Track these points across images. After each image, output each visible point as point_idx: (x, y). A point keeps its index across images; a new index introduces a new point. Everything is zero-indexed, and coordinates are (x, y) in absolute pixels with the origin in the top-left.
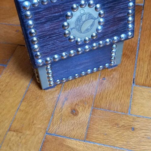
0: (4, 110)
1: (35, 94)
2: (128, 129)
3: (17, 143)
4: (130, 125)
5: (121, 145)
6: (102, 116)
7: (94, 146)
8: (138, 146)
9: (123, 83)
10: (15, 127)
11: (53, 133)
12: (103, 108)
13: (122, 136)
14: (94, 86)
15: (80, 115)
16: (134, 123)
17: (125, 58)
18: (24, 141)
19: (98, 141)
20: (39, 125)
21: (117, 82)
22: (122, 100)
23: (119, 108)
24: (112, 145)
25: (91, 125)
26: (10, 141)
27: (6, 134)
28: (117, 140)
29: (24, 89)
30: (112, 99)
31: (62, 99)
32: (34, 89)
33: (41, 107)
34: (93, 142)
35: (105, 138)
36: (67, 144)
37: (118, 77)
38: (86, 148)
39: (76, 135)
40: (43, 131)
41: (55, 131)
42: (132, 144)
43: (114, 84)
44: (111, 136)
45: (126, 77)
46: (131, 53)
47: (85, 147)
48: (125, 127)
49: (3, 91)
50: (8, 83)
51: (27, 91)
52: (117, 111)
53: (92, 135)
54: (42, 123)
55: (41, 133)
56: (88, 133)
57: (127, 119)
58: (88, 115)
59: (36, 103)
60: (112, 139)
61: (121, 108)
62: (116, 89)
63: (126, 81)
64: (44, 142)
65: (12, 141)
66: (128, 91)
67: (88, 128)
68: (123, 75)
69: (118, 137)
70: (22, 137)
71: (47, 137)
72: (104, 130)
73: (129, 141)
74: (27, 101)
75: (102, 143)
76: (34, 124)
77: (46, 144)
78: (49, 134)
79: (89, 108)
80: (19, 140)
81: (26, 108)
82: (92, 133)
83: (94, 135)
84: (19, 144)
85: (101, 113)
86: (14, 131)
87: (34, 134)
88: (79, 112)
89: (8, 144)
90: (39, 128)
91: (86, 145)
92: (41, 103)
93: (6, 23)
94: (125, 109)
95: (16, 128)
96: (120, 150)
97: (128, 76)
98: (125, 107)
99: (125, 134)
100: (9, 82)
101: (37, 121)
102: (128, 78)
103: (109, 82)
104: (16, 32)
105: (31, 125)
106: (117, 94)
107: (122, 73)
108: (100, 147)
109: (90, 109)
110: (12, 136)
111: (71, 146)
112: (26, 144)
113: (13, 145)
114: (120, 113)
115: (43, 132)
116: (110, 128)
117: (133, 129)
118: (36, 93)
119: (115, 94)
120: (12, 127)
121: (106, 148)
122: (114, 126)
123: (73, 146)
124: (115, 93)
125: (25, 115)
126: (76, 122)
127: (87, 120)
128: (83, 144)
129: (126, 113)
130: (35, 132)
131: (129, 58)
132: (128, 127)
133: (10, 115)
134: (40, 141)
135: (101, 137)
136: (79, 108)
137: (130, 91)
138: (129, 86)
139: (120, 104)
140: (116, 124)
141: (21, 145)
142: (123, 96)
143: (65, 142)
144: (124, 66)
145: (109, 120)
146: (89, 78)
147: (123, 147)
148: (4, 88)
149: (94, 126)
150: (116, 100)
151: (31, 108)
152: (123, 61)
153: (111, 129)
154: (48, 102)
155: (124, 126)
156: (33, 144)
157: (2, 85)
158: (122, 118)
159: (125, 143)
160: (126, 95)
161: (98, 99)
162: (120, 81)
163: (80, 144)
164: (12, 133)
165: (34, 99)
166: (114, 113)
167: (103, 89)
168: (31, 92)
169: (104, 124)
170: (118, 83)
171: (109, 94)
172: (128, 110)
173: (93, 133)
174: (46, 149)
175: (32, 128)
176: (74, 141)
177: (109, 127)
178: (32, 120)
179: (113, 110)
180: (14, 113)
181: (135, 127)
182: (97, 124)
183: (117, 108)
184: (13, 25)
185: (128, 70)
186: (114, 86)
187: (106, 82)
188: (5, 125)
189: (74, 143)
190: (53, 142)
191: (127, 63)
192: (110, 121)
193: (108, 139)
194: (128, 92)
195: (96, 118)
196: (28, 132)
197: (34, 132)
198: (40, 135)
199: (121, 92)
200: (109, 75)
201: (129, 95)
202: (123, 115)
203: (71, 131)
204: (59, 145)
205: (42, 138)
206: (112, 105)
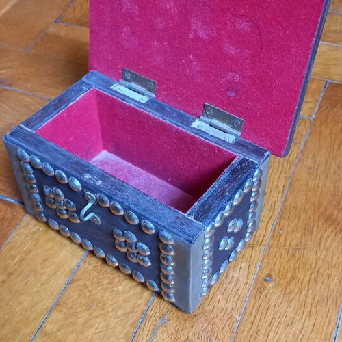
0: (3, 326)
1: (88, 294)
9: (316, 300)
14: (239, 296)
17: (330, 231)
21: (301, 293)
29: (64, 276)
31: (153, 319)
32: (88, 281)
33: (96, 333)
37: (307, 279)
43: (293, 299)
45: (326, 281)
49: (11, 274)
50: (27, 255)
51: (70, 283)
59: (87, 321)
62: (296, 314)
63: (326, 293)
66: (326, 324)
68: (320, 276)
74: (64, 310)
81: (59, 331)
92: (98, 320)
97: (333, 280)
100: (30, 251)
102: (332, 287)
103: (281, 289)
106: (296, 327)
107: (318, 271)
118: (91, 291)
119: (291, 328)
124: (292, 322)
137: (333, 324)
138: (331, 310)
142: (313, 335)
144: (324, 252)
146: (231, 271)
148: (15, 265)
151: (72, 332)
152: (325, 236)
154: (116, 320)
157: (13, 258)
160: (319, 335)
161: (245, 333)
162: (310, 292)
165: (84, 308)
167: (262, 308)
168: (79, 288)
170: (302, 297)
171: (276, 323)
185: (334, 262)
187: (273, 287)
191: (334, 246)
194: (328, 326)
199: (309, 324)
200: (282, 269)
201: (329, 335)
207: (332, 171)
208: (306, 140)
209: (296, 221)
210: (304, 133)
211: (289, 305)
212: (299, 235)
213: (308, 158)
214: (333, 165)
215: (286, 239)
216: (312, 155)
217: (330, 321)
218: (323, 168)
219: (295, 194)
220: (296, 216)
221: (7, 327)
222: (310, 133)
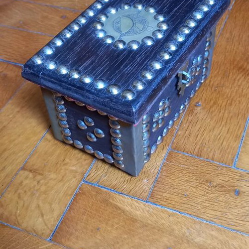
0: (19, 136)
2: (229, 191)
3: (32, 190)
4: (233, 185)
5: (210, 216)
6: (184, 165)
7: (162, 211)
8: (241, 222)
9: (231, 115)
10: (33, 165)
11: (94, 182)
12: (187, 152)
13: (216, 202)
16: (239, 183)
17: (241, 75)
18: (43, 188)
19: (170, 205)
20: (73, 166)
21: (220, 112)
22: (225, 143)
23: (217, 155)
24: (194, 214)
25: (162, 177)
26: (21, 185)
27: (16, 174)
28: (206, 207)
30: (207, 139)
34: (162, 205)
35: (183, 202)
36: (116, 203)
37: (224, 104)
38: (147, 213)
39: (133, 189)
40: (79, 177)
41: (98, 179)
42: (230, 216)
43: (215, 115)
44: (195, 199)
45: (237, 104)
47: (145, 212)
48: (224, 188)
52: (213, 159)
53: (161, 194)
54: (79, 164)
55: (75, 179)
56: (155, 189)
57: (229, 175)
58: (160, 160)
60: (196, 205)
61: (221, 156)
62: (216, 124)
63: (237, 111)
64: (77, 194)
65: (25, 186)
66: (237, 130)
67: (157, 182)
68: (233, 102)
69: (207, 202)
70: (42, 182)
71: (83, 187)
72: (185, 188)
73: (227, 211)
75: (177, 210)
76: (65, 164)
77: (80, 199)
78: (87, 182)
79: (163, 149)
80: (35, 185)
82: (161, 190)
83: (165, 195)
84: (35, 192)
85: (184, 160)
86: (31, 171)
87: (62, 180)
89: (17, 190)
90: (72, 171)
91: (147, 209)
93: (48, 4)
94: (228, 157)
95: (35, 167)
96: (208, 224)
97: (243, 103)
98: (229, 154)
99: (221, 199)
101: (70, 160)
102: (241, 108)
103: (206, 110)
104: (62, 19)
105: (60, 164)
106: (216, 132)
107: (232, 99)
108: (172, 215)
109: (166, 151)
110: (26, 178)
111: (122, 206)
112: (45, 195)
113: (25, 192)
114: (218, 163)
115: (77, 178)
116: (195, 186)
117: (238, 193)
119: (213, 131)
120: (27, 164)
121: (184, 218)
122: (204, 184)
123: (126, 207)
124: (214, 129)
125: (53, 148)
127: (157, 169)
128: (143, 207)
129: (229, 165)
130: (65, 177)
132: (228, 188)
133: (28, 144)
134: (70, 192)
135: (177, 199)
137: (242, 128)
138: (240, 121)
139: (221, 148)
140: (207, 181)
141: (37, 195)
142: (228, 136)
143: (113, 200)
144: (237, 88)
145: (196, 173)
147: (214, 220)
149: (167, 179)
150: (214, 141)
152: (238, 78)
153: (197, 187)
155: (220, 186)
156: (58, 194)
158: (219, 172)
159: (218, 213)
160: (232, 135)
161: (181, 136)
162: (226, 111)
163: (138, 205)
164: (26, 173)
166: (207, 161)
167: (193, 121)
169: (185, 179)
170: (221, 114)
171: (202, 130)
172: (233, 159)
173: (163, 191)
174: (78, 205)
175: (61, 169)
176: (127, 200)
177: (194, 184)
178: (62, 158)
179: (206, 157)
180: (36, 143)
181: (242, 190)
182: (173, 177)
183: (214, 155)
184: (58, 7)
185: (243, 94)
186: (215, 117)
187: (201, 109)
188: (17, 160)
189: (128, 203)
190: (92, 197)
191: (244, 83)
192: (197, 175)
193: (189, 203)
195: (173, 166)
196: (53, 176)
197: (63, 177)
198: (72, 182)
199: (225, 129)
200: (207, 98)
201: (239, 135)
202: (223, 167)
203: (125, 183)
204: (101, 202)
205: (74, 187)
206: (205, 149)
207: (243, 39)
208: (226, 22)
209: (218, 70)
211: (212, 119)
212: (219, 78)
213: (226, 33)
214: (244, 36)
215: (210, 81)
216: (229, 31)
217: (240, 127)
218: (237, 38)
219: (217, 54)
220: (217, 68)
221: (22, 136)
222: (229, 17)
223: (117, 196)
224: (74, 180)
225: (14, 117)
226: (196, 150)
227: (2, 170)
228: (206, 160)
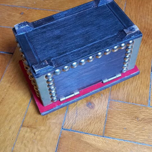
0: (14, 104)
2: (149, 122)
3: (32, 139)
4: (151, 118)
5: (142, 140)
6: (120, 109)
7: (114, 141)
9: (141, 72)
10: (28, 123)
11: (69, 128)
12: (120, 100)
13: (143, 131)
15: (96, 108)
17: (141, 44)
18: (39, 137)
19: (118, 136)
20: (53, 119)
22: (141, 91)
23: (138, 100)
24: (132, 140)
25: (109, 119)
26: (25, 138)
27: (20, 130)
28: (138, 135)
34: (113, 138)
35: (125, 133)
36: (85, 141)
39: (93, 130)
40: (59, 126)
41: (71, 125)
44: (131, 130)
45: (143, 64)
46: (148, 37)
47: (104, 143)
48: (146, 121)
52: (136, 103)
53: (110, 130)
54: (57, 118)
56: (107, 127)
57: (147, 112)
58: (105, 107)
60: (132, 134)
61: (140, 100)
63: (144, 69)
64: (60, 138)
65: (27, 138)
66: (146, 81)
67: (106, 122)
68: (140, 62)
69: (138, 131)
70: (36, 133)
71: (63, 133)
72: (124, 124)
73: (151, 135)
75: (122, 139)
76: (48, 119)
77: (63, 141)
78: (65, 129)
80: (33, 136)
82: (110, 128)
83: (113, 130)
84: (34, 141)
85: (119, 106)
86: (28, 127)
87: (49, 130)
88: (96, 104)
89: (23, 141)
90: (54, 123)
91: (105, 141)
93: (9, 5)
94: (144, 100)
95: (30, 124)
96: (141, 145)
97: (146, 63)
98: (144, 98)
99: (145, 128)
101: (51, 116)
102: (146, 66)
104: (21, 15)
105: (45, 119)
106: (134, 84)
109: (107, 101)
110: (26, 132)
112: (41, 141)
113: (28, 142)
114: (140, 105)
116: (129, 122)
120: (25, 122)
121: (127, 144)
122: (134, 120)
123: (92, 142)
124: (132, 82)
126: (92, 116)
127: (105, 114)
128: (102, 140)
129: (146, 105)
130: (50, 128)
131: (146, 42)
132: (148, 120)
133: (22, 109)
134: (56, 138)
135: (121, 132)
136: (95, 100)
137: (149, 80)
138: (147, 75)
139: (139, 95)
140: (136, 117)
141: (36, 143)
142: (142, 86)
143: (83, 138)
144: (141, 53)
145: (128, 113)
147: (144, 142)
149: (112, 120)
150: (134, 90)
153: (130, 123)
155: (143, 119)
156: (49, 140)
158: (141, 110)
159: (146, 137)
160: (144, 85)
163: (98, 139)
164: (26, 129)
171: (126, 84)
172: (147, 101)
173: (112, 128)
174: (63, 145)
175: (47, 123)
176: (92, 137)
179: (132, 102)
180: (26, 107)
182: (115, 118)
183: (136, 100)
184: (16, 6)
185: (145, 56)
188: (17, 120)
189: (92, 139)
190: (70, 138)
191: (144, 49)
193: (128, 134)
194: (147, 81)
195: (114, 111)
196: (42, 128)
198: (55, 130)
199: (139, 82)
201: (148, 84)
202: (143, 107)
203: (88, 126)
204: (76, 141)
205: (58, 134)
206: (130, 97)
207: (138, 19)
208: (125, 7)
210: (124, 4)
214: (138, 16)
216: (129, 13)
217: (147, 79)
218: (134, 18)
221: (16, 104)
222: (126, 4)
223: (85, 136)
224: (56, 129)
225: (8, 91)
226: (125, 98)
227: (10, 129)
228: (132, 104)
